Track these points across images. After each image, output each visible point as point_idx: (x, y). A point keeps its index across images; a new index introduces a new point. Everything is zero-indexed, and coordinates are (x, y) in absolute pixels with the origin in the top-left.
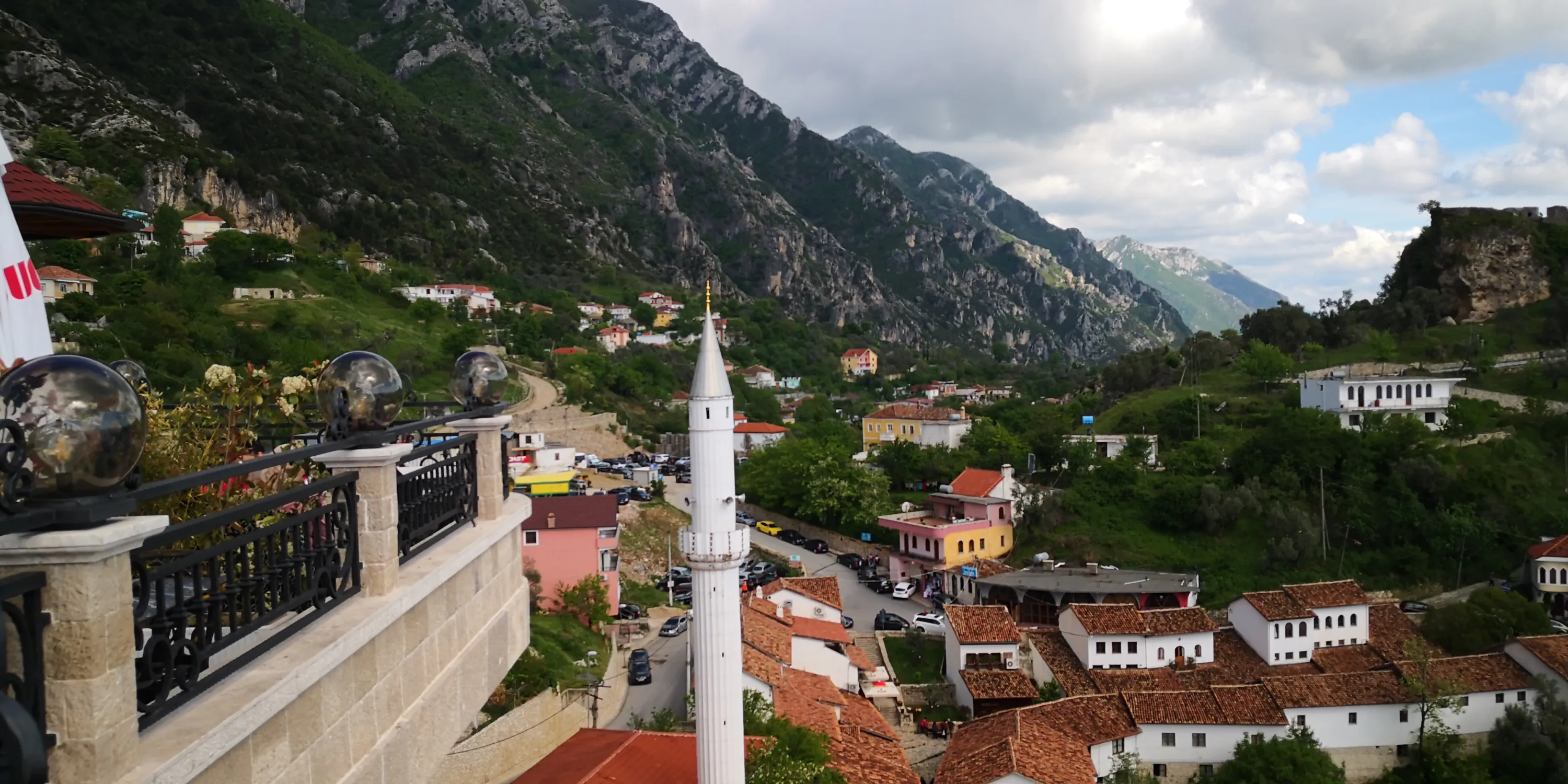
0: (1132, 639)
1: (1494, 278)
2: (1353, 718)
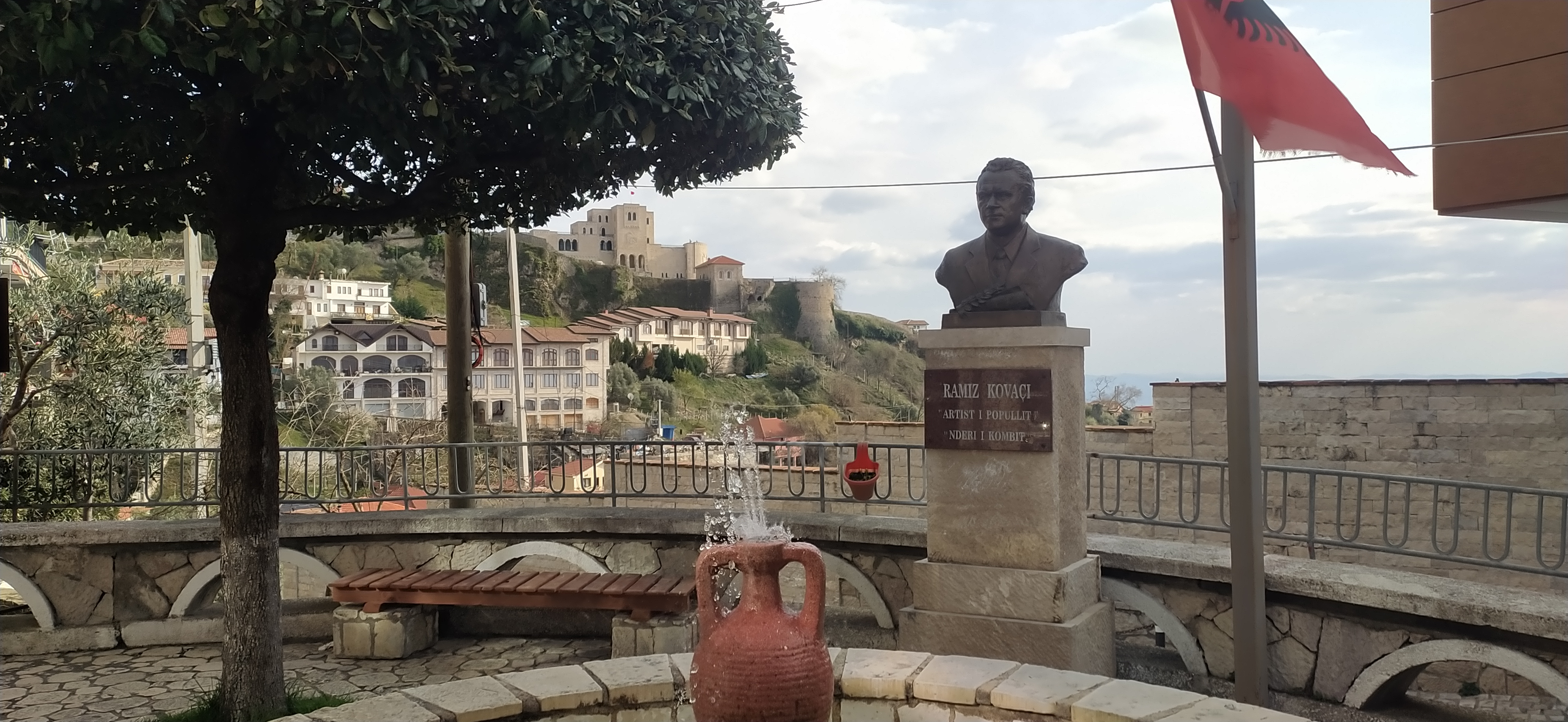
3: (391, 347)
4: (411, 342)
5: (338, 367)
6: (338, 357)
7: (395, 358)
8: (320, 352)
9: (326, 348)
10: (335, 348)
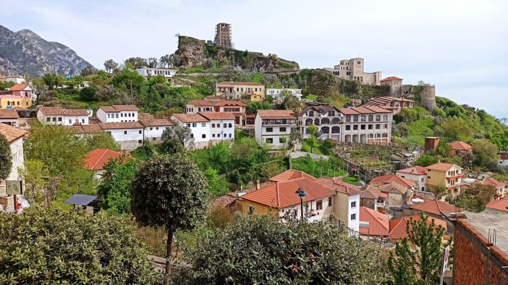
0: (60, 117)
1: (194, 56)
2: (126, 133)
3: (330, 115)
4: (336, 113)
5: (314, 122)
6: (313, 119)
7: (331, 118)
8: (308, 117)
9: (310, 116)
10: (312, 115)
